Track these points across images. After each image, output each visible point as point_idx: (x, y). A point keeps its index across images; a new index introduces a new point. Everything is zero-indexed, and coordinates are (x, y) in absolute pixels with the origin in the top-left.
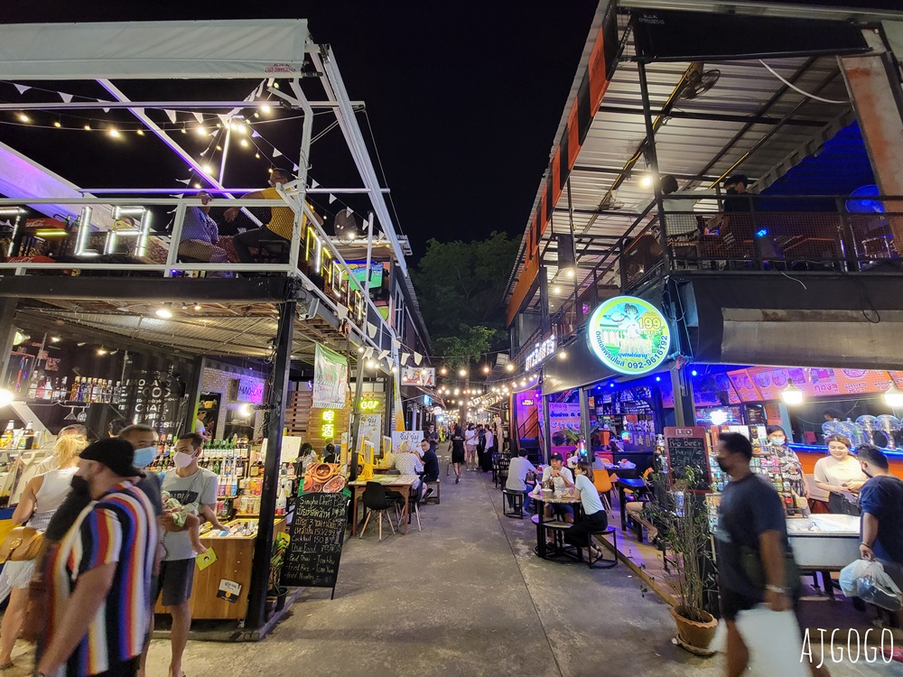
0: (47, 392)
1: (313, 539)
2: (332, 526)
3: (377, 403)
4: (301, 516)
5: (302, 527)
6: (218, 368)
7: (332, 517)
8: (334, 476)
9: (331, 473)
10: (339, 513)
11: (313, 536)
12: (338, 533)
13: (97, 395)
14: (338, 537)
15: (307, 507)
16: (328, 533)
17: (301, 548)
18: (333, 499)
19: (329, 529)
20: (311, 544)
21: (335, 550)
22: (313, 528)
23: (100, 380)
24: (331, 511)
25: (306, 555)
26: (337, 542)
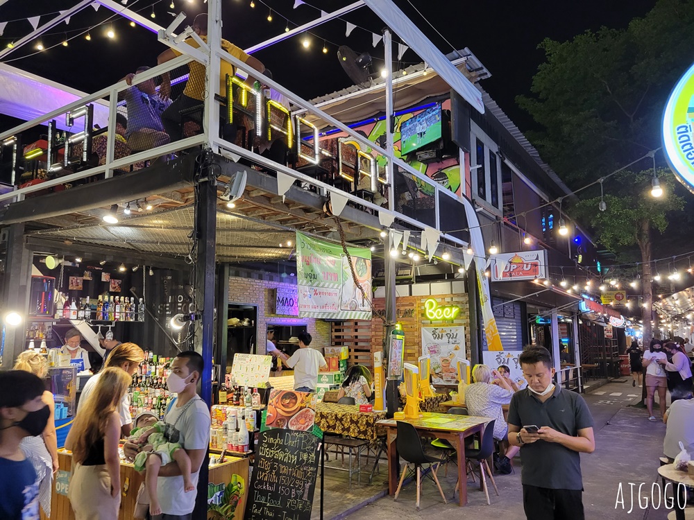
0: (72, 312)
1: (277, 489)
2: (299, 475)
3: (455, 310)
4: (264, 457)
5: (265, 471)
6: (249, 276)
7: (300, 463)
8: (301, 408)
9: (298, 405)
10: (308, 459)
11: (278, 485)
12: (307, 486)
13: (120, 313)
14: (307, 491)
15: (271, 446)
16: (295, 484)
17: (264, 498)
18: (301, 439)
19: (296, 478)
20: (275, 496)
21: (303, 508)
22: (278, 474)
23: (122, 298)
24: (298, 455)
25: (270, 509)
26: (305, 497)
